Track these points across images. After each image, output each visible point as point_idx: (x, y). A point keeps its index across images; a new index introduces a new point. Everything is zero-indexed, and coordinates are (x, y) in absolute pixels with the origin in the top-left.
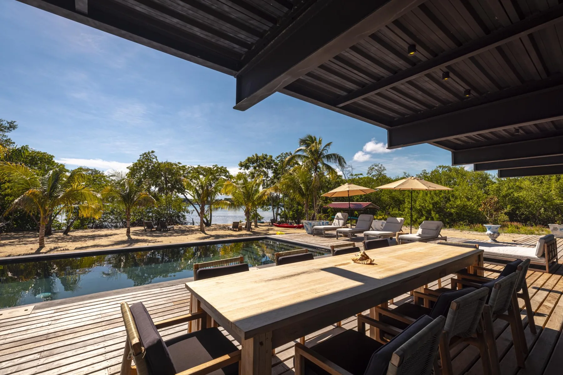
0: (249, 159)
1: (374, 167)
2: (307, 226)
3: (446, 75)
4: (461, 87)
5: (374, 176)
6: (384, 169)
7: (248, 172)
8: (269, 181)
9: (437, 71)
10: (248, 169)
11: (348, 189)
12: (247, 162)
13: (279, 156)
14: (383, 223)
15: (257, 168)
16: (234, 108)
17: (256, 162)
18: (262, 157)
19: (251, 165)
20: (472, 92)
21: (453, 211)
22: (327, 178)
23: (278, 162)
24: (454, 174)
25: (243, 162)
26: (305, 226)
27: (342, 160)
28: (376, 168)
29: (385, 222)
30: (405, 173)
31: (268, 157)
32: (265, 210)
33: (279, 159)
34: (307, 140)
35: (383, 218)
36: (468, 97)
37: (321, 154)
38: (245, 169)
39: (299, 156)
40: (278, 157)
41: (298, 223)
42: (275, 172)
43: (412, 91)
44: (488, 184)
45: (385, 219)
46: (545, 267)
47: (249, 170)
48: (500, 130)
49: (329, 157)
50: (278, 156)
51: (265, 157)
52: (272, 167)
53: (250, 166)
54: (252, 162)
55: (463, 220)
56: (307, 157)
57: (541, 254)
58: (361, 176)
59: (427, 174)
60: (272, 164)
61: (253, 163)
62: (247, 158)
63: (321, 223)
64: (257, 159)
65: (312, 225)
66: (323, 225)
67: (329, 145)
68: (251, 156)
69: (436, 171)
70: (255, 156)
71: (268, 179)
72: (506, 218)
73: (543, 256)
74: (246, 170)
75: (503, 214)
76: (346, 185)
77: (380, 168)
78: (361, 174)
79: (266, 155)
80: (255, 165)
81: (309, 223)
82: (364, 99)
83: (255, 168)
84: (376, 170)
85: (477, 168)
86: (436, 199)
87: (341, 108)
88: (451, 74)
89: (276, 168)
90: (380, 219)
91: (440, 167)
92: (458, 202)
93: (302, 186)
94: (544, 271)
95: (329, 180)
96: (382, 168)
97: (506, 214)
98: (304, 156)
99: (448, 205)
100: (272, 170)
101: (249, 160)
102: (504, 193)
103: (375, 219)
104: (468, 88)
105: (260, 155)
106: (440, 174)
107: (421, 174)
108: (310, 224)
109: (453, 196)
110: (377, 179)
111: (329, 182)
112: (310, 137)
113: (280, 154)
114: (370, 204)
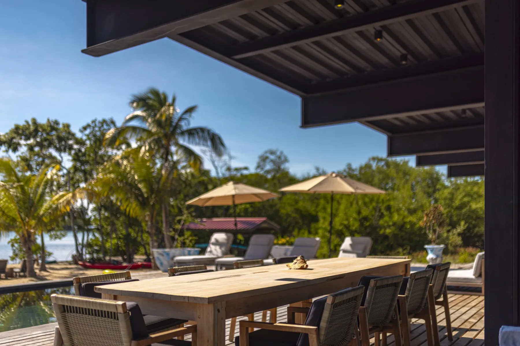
0: (17, 128)
1: (268, 155)
2: (161, 257)
3: (379, 34)
4: (397, 50)
5: (268, 172)
6: (286, 160)
7: (14, 157)
8: (63, 176)
9: (370, 29)
10: (15, 150)
11: (233, 192)
12: (14, 135)
13: (88, 126)
14: (287, 250)
15: (37, 149)
16: (83, 51)
17: (35, 137)
18: (48, 126)
19: (22, 142)
20: (409, 57)
21: (388, 231)
22: (181, 174)
23: (84, 138)
24: (392, 172)
25: (4, 136)
26: (158, 258)
27: (218, 141)
28: (272, 157)
29: (291, 248)
30: (318, 169)
31: (61, 126)
32: (56, 238)
33: (87, 132)
34: (149, 98)
35: (287, 241)
36: (404, 65)
37: (177, 126)
38: (7, 151)
39: (134, 129)
40: (85, 128)
41: (130, 260)
42: (77, 158)
43: (338, 48)
44: (439, 190)
45: (291, 244)
46: (481, 288)
47: (18, 153)
48: (447, 110)
49: (191, 133)
50: (84, 124)
51: (53, 126)
52: (71, 148)
53: (19, 144)
54: (26, 136)
55: (401, 245)
56: (149, 132)
57: (478, 274)
58: (245, 172)
59: (353, 170)
60: (71, 142)
61: (27, 138)
62: (13, 127)
63: (186, 252)
64: (36, 131)
65: (171, 255)
66: (189, 254)
67: (190, 110)
68: (22, 123)
69: (368, 166)
70: (30, 123)
71: (61, 173)
72: (459, 240)
73: (480, 276)
74: (10, 152)
75: (455, 236)
76: (231, 185)
77: (279, 157)
78: (246, 168)
79: (56, 123)
80: (31, 141)
81: (165, 252)
82: (275, 52)
83: (31, 148)
84: (272, 161)
85: (420, 162)
86: (365, 212)
87: (238, 61)
88: (384, 34)
89: (80, 150)
90: (283, 244)
91: (374, 159)
92: (396, 217)
93: (140, 186)
94: (479, 294)
95: (187, 179)
96: (283, 158)
97: (459, 234)
98: (144, 130)
99: (381, 222)
100: (70, 154)
101: (18, 131)
102: (457, 203)
103: (275, 244)
104: (404, 52)
105: (42, 121)
106: (373, 171)
107: (345, 171)
108: (168, 254)
109: (389, 208)
110: (274, 178)
111: (187, 184)
112: (155, 93)
113: (89, 122)
114: (264, 222)
